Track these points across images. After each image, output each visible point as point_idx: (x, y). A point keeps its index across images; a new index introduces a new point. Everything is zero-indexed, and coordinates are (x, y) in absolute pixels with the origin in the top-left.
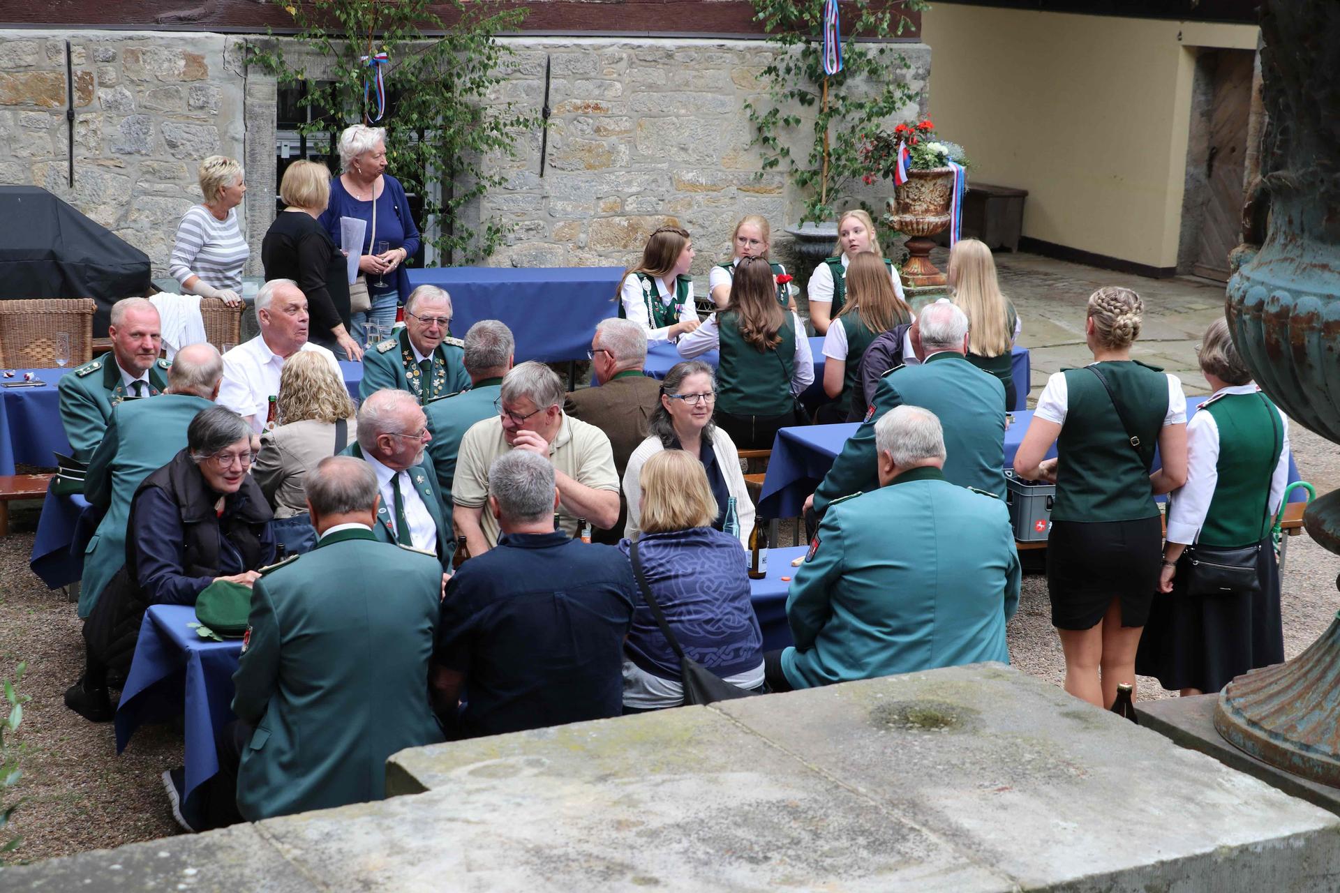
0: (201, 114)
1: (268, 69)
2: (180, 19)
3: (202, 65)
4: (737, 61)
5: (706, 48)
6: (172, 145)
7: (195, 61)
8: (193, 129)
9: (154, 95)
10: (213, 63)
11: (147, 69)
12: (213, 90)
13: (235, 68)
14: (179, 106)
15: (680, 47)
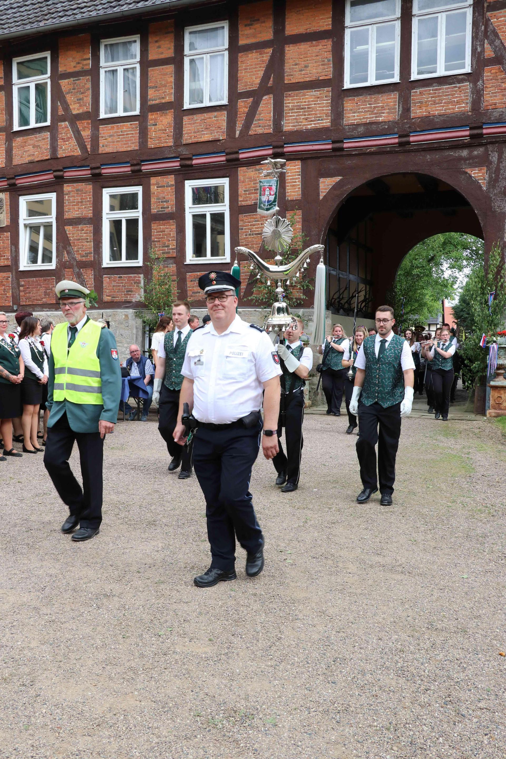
0: (127, 328)
1: (140, 318)
2: (126, 307)
3: (128, 317)
4: (259, 314)
5: (251, 311)
6: (122, 335)
7: (126, 316)
8: (126, 331)
9: (118, 324)
10: (130, 316)
11: (117, 318)
12: (130, 322)
13: (134, 317)
14: (123, 326)
15: (243, 311)
